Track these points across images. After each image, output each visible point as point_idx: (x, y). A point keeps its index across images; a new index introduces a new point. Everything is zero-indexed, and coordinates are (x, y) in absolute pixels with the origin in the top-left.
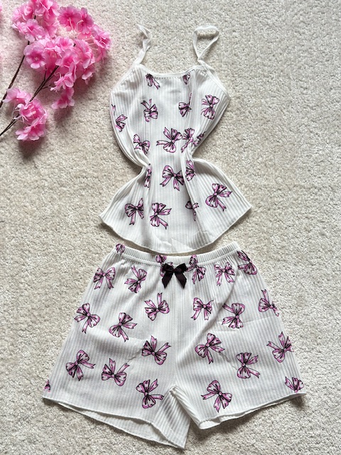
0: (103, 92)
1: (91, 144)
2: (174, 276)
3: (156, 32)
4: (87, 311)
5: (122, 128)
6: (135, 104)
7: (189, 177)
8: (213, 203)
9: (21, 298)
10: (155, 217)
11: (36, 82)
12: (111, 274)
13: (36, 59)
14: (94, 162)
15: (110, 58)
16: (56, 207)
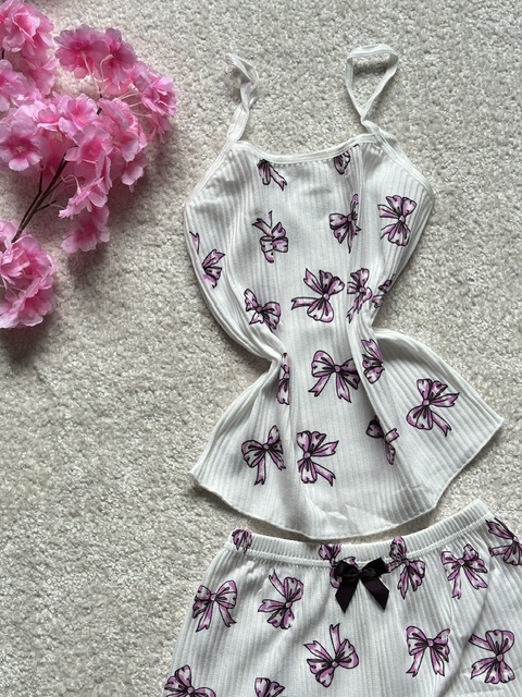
0: (167, 204)
1: (153, 318)
2: (361, 587)
3: (265, 66)
4: (186, 683)
5: (215, 279)
6: (238, 230)
7: (373, 376)
8: (422, 420)
9: (41, 670)
10: (306, 463)
11: (21, 193)
12: (229, 597)
13: (20, 149)
14: (164, 357)
15: (174, 128)
16: (94, 460)
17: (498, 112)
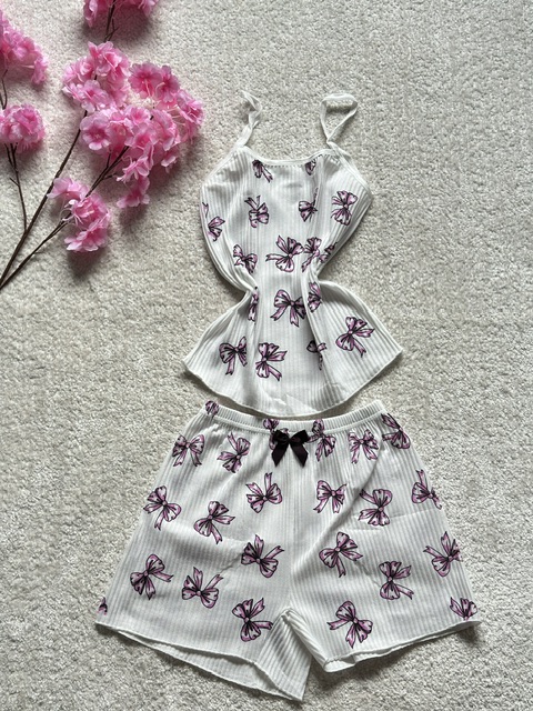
0: (191, 185)
1: (172, 258)
2: (289, 449)
3: (267, 102)
4: (162, 498)
5: (216, 236)
6: (235, 205)
7: (314, 306)
8: (346, 344)
9: (66, 478)
10: (263, 365)
11: (96, 169)
12: (198, 445)
13: (98, 136)
14: (175, 284)
15: (201, 137)
16: (120, 347)
17: (423, 146)
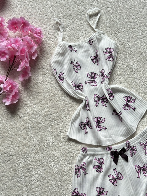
0: (45, 63)
1: (48, 94)
2: (120, 157)
3: (64, 20)
4: (77, 193)
5: (63, 80)
6: (66, 66)
7: (112, 98)
8: (127, 108)
10: (98, 126)
12: (84, 167)
13: (3, 55)
14: (53, 104)
15: (43, 41)
16: (39, 137)
17: (131, 20)
